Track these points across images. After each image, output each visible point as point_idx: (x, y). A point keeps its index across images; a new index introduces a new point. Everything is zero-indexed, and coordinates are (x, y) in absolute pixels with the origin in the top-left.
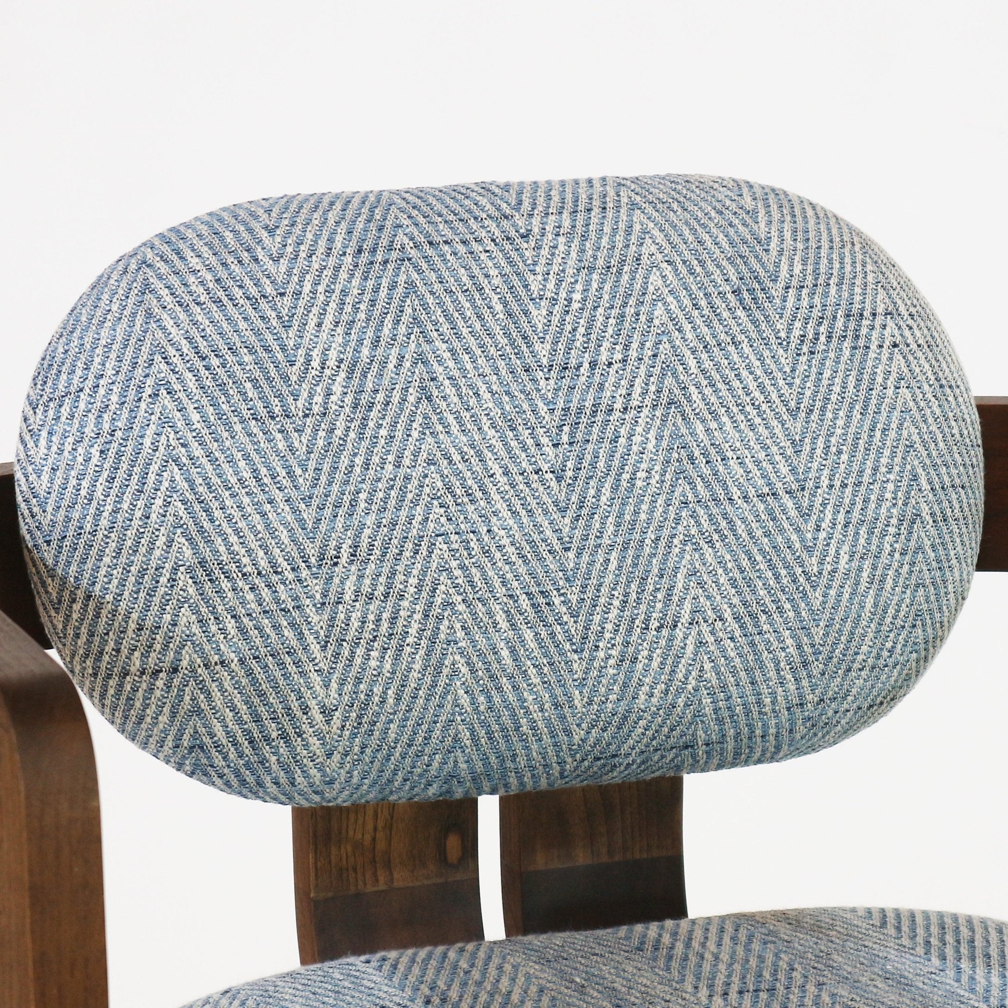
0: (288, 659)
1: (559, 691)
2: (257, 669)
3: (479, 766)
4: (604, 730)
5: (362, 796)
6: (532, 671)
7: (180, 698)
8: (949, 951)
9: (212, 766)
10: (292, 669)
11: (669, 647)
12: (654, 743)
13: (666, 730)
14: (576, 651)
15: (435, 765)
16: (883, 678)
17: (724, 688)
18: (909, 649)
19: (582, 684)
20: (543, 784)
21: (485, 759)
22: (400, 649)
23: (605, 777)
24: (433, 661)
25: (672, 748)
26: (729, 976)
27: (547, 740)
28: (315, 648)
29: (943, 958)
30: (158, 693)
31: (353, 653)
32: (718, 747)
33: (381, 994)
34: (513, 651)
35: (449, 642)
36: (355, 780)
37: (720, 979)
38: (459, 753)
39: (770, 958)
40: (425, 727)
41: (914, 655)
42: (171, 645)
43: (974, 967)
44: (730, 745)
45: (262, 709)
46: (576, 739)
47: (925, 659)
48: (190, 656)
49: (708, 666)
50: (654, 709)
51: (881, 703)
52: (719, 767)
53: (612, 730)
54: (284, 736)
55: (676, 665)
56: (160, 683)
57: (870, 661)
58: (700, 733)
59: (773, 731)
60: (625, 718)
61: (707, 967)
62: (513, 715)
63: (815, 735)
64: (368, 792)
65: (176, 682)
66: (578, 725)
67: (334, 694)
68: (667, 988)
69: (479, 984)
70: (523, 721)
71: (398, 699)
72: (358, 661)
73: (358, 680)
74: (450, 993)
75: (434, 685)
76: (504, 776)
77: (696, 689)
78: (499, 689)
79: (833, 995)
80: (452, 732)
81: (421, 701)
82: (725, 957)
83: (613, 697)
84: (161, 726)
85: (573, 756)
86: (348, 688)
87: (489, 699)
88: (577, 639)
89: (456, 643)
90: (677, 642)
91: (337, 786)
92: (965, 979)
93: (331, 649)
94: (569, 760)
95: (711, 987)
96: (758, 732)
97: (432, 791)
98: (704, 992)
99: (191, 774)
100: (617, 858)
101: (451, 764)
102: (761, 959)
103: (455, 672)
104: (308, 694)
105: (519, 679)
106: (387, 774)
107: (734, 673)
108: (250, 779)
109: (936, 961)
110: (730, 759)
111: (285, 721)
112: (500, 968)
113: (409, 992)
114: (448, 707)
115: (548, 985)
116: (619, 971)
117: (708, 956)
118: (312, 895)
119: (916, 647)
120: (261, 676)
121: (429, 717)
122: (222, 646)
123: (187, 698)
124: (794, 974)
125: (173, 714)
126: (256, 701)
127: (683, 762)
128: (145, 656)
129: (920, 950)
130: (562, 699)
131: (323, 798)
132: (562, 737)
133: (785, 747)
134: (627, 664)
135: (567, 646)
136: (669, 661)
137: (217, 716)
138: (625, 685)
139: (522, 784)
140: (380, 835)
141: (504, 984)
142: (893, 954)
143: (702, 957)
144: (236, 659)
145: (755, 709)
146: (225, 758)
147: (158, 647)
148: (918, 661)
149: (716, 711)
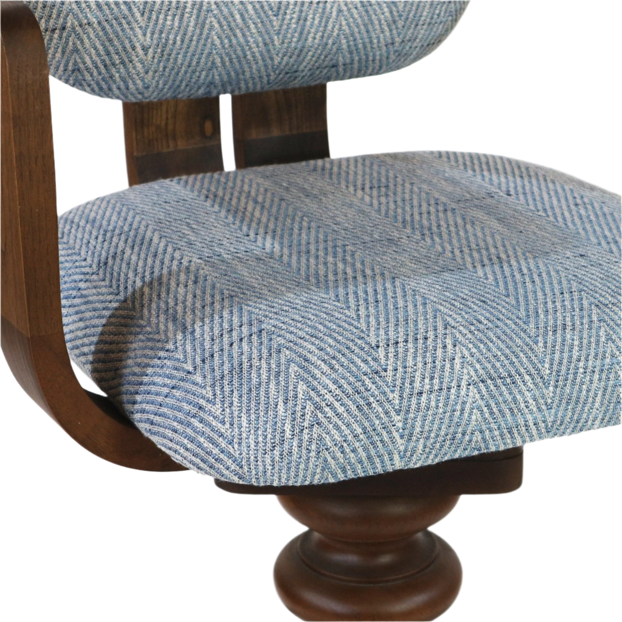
0: (124, 21)
1: (266, 37)
2: (108, 27)
3: (225, 78)
4: (291, 57)
5: (164, 95)
6: (252, 26)
7: (67, 43)
8: (477, 167)
9: (84, 80)
10: (126, 26)
11: (323, 13)
12: (317, 64)
13: (322, 57)
14: (275, 15)
15: (203, 77)
16: (435, 29)
17: (352, 35)
18: (447, 14)
19: (278, 34)
20: (258, 88)
21: (228, 74)
22: (182, 15)
23: (291, 84)
24: (200, 21)
25: (326, 67)
26: (364, 181)
27: (260, 62)
28: (138, 15)
29: (474, 171)
30: (55, 41)
31: (158, 17)
32: (349, 66)
33: (182, 194)
34: (242, 15)
35: (208, 11)
36: (161, 86)
37: (359, 183)
38: (215, 70)
39: (383, 172)
40: (197, 56)
41: (450, 18)
42: (61, 15)
43: (491, 174)
44: (356, 66)
45: (111, 49)
46: (276, 62)
47: (455, 21)
48: (72, 20)
49: (344, 23)
50: (316, 46)
51: (434, 43)
52: (350, 77)
53: (294, 57)
54: (123, 63)
55: (327, 22)
56: (56, 36)
57: (428, 20)
58: (341, 58)
59: (378, 58)
60: (301, 51)
61: (351, 177)
62: (243, 50)
63: (400, 60)
64: (167, 93)
65: (65, 35)
66: (277, 55)
67: (148, 39)
68: (332, 187)
69: (233, 188)
70: (248, 53)
71: (182, 41)
72: (161, 21)
73: (161, 32)
74: (218, 193)
75: (201, 34)
76: (238, 83)
77: (338, 35)
78: (235, 36)
79: (420, 188)
80: (211, 59)
81: (194, 43)
82: (360, 172)
83: (295, 40)
84: (57, 59)
85: (274, 72)
86: (156, 36)
87: (230, 41)
88: (275, 9)
89: (212, 11)
90: (328, 10)
91: (151, 89)
92: (487, 179)
93: (146, 15)
94: (272, 74)
95: (355, 186)
96: (371, 58)
97: (201, 91)
98: (351, 189)
99: (73, 85)
100: (295, 132)
101: (210, 77)
102: (379, 173)
103: (211, 28)
104: (134, 39)
105: (245, 30)
106: (177, 83)
107: (358, 27)
108: (105, 87)
109: (470, 172)
110: (356, 73)
111: (123, 54)
112: (243, 181)
113: (196, 193)
114: (209, 45)
115: (269, 187)
116: (305, 180)
117: (351, 172)
118: (135, 154)
119: (451, 14)
120: (110, 31)
121: (199, 51)
122: (89, 15)
123: (71, 43)
124: (398, 179)
125: (63, 52)
126: (107, 44)
127: (331, 75)
128: (47, 21)
129: (462, 167)
130: (268, 41)
131: (143, 97)
132: (269, 61)
133: (384, 67)
134: (301, 22)
135: (270, 13)
136: (324, 20)
137: (87, 52)
138: (301, 33)
139: (247, 88)
140: (170, 122)
141: (246, 188)
142: (447, 169)
143: (348, 173)
144: (96, 22)
145: (369, 46)
146: (92, 75)
147: (54, 16)
148: (452, 21)
149: (349, 46)
